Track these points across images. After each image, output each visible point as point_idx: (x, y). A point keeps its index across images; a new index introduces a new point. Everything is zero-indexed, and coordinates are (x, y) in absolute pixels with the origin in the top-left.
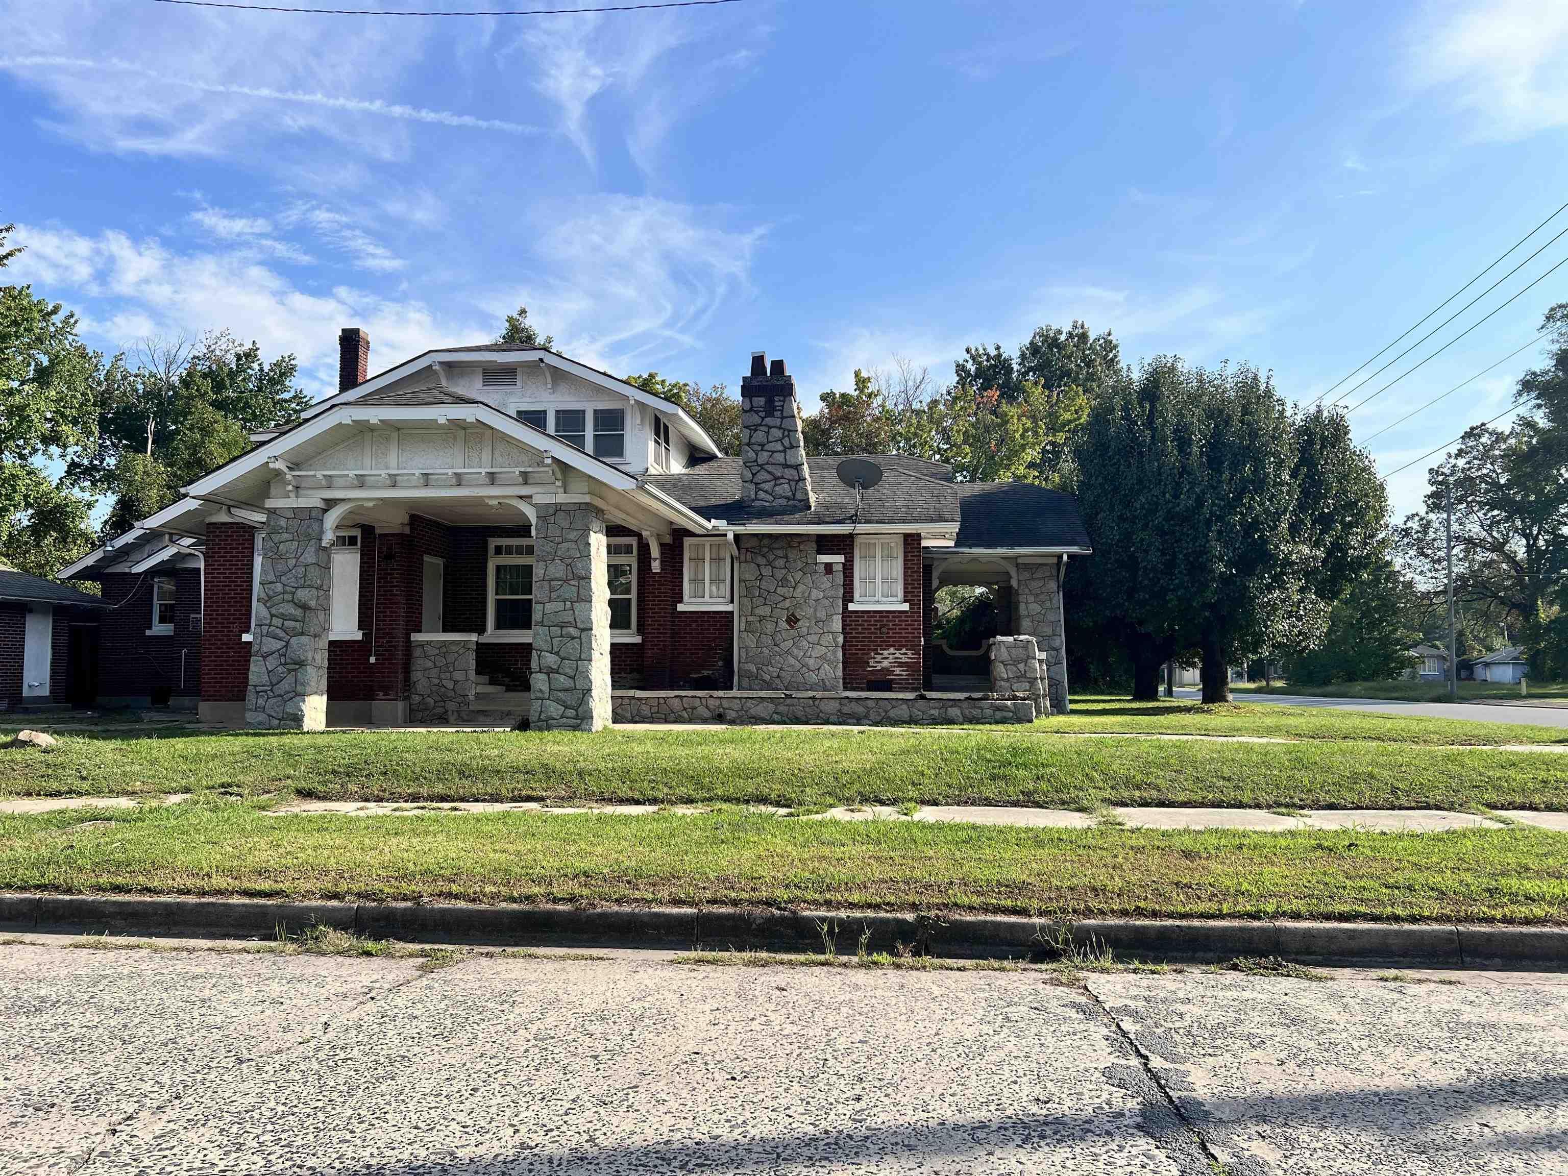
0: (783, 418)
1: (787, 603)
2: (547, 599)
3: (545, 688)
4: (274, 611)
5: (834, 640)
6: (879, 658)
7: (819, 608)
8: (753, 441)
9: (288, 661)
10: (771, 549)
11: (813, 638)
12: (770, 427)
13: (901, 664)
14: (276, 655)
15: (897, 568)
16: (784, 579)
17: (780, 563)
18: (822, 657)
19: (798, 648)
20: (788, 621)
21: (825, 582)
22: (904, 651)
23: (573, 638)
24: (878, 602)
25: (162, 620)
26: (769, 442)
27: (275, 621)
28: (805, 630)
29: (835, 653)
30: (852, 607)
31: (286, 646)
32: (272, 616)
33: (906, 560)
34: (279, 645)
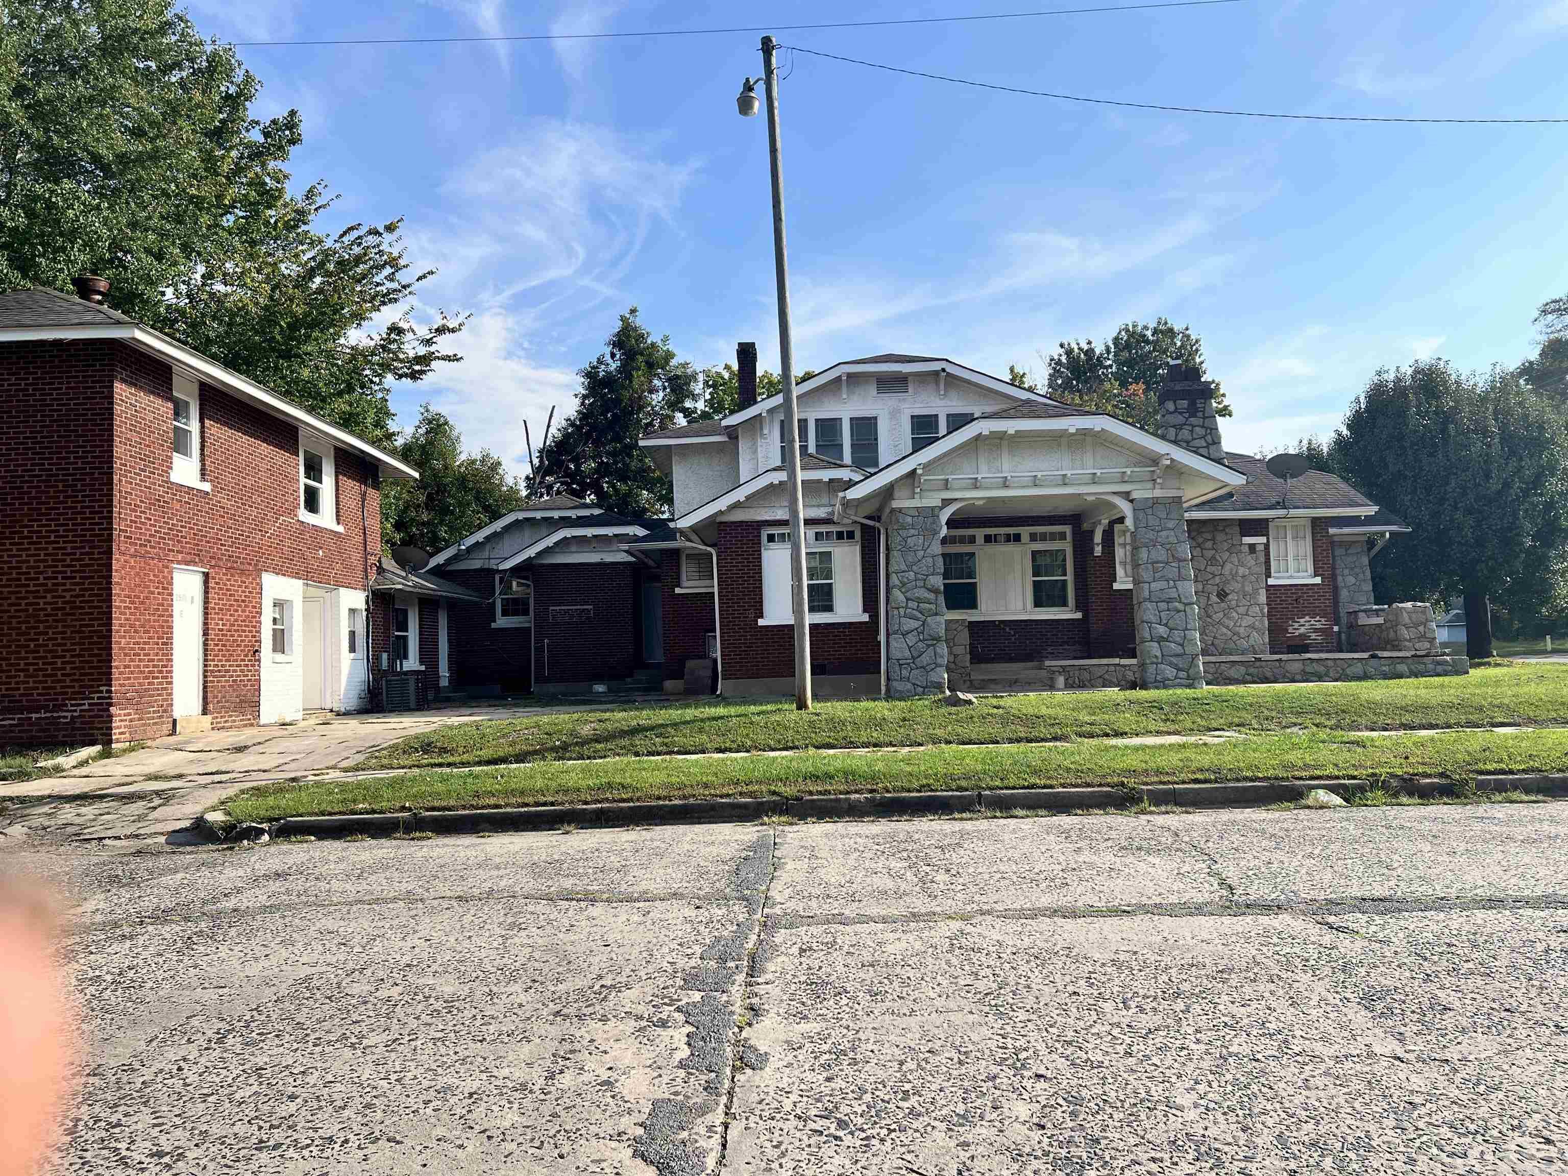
0: (1204, 418)
1: (1217, 580)
2: (1151, 579)
3: (1159, 654)
4: (908, 594)
5: (1261, 610)
6: (1296, 625)
7: (1246, 583)
8: (1179, 438)
9: (926, 637)
10: (1200, 533)
11: (1241, 610)
12: (1193, 426)
13: (1316, 630)
14: (915, 633)
15: (1306, 547)
16: (1213, 557)
17: (1209, 544)
18: (1252, 627)
19: (1229, 618)
20: (1218, 595)
21: (1250, 560)
22: (1318, 618)
23: (1179, 611)
24: (1291, 577)
25: (505, 613)
26: (1194, 439)
27: (910, 604)
28: (1234, 603)
29: (1262, 622)
30: (1271, 582)
31: (923, 625)
32: (908, 599)
33: (1314, 540)
34: (916, 624)
